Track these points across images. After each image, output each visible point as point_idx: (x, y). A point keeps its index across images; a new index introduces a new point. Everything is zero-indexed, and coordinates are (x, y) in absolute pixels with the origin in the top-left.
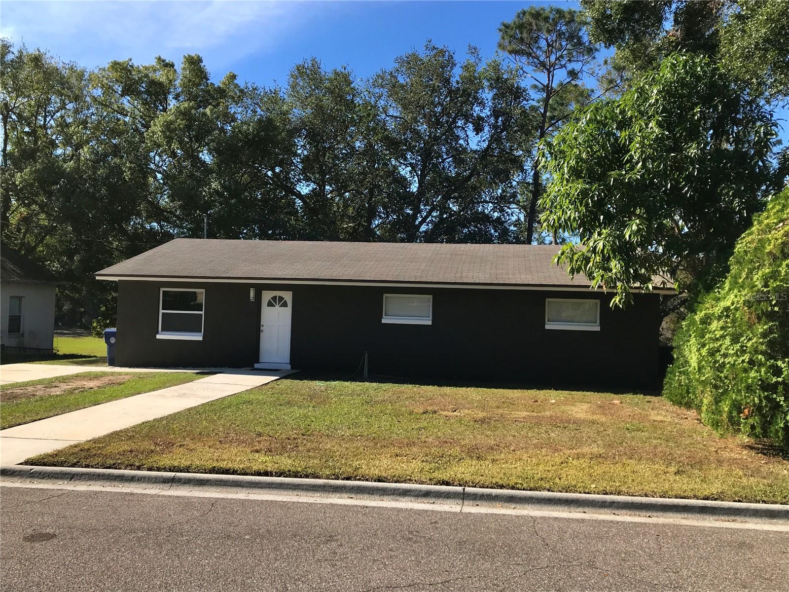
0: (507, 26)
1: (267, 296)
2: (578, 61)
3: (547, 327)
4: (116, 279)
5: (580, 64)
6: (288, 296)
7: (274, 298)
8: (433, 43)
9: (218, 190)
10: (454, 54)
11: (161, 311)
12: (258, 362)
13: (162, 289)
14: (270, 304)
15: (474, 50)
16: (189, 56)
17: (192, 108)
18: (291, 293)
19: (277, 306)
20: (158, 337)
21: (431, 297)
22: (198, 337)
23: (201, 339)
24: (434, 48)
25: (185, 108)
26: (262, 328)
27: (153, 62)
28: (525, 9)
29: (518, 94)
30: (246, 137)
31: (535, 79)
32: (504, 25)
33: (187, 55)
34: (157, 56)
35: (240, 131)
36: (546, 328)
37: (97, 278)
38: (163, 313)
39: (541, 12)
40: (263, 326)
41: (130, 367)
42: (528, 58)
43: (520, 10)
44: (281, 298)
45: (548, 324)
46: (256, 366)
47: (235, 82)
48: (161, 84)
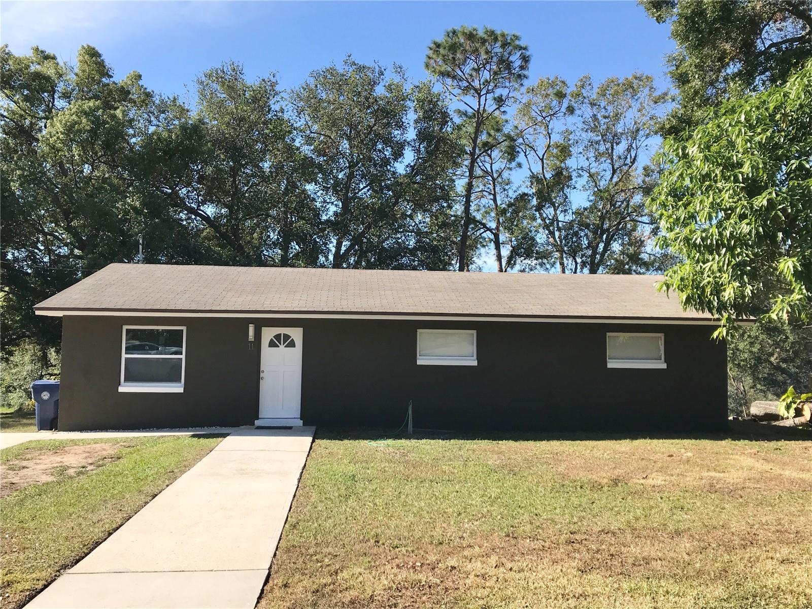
0: (438, 45)
1: (268, 334)
2: (505, 87)
3: (610, 366)
4: (60, 314)
5: (507, 90)
6: (296, 334)
7: (278, 337)
8: (353, 58)
9: (136, 207)
10: (385, 70)
11: (124, 356)
12: (258, 418)
13: (125, 328)
14: (272, 344)
15: (399, 70)
16: (89, 46)
17: (98, 108)
18: (300, 330)
19: (282, 347)
20: (121, 389)
21: (474, 332)
22: (177, 388)
23: (181, 390)
24: (354, 64)
25: (90, 107)
26: (262, 375)
27: (30, 54)
28: (456, 28)
29: (445, 118)
30: (167, 145)
31: (465, 103)
32: (435, 43)
33: (85, 46)
34: (35, 46)
35: (159, 138)
36: (608, 367)
37: (37, 313)
38: (126, 359)
39: (475, 33)
40: (263, 372)
41: (81, 429)
42: (453, 81)
43: (450, 29)
44: (287, 337)
45: (610, 362)
46: (257, 423)
47: (141, 83)
48: (48, 79)
